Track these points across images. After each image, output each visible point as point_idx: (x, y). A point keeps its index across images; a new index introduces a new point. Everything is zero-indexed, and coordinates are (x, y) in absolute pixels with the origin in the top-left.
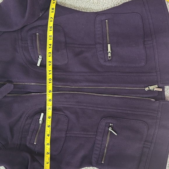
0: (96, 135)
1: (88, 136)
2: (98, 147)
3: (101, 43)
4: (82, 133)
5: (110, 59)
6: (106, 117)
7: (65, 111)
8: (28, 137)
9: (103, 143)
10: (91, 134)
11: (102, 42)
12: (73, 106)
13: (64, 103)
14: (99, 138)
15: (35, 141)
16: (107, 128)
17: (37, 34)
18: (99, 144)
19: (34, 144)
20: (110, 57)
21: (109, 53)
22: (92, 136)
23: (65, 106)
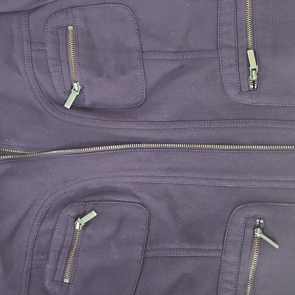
0: (223, 251)
1: (201, 255)
2: (231, 283)
3: (231, 47)
4: (187, 246)
5: (254, 86)
6: (244, 204)
7: (138, 194)
8: (49, 266)
9: (242, 269)
10: (210, 248)
11: (234, 45)
12: (157, 180)
13: (134, 174)
14: (231, 258)
15: (67, 274)
16: (249, 232)
17: (70, 28)
18: (231, 273)
19: (63, 282)
20: (254, 82)
21: (254, 71)
22: (212, 254)
23: (139, 179)
